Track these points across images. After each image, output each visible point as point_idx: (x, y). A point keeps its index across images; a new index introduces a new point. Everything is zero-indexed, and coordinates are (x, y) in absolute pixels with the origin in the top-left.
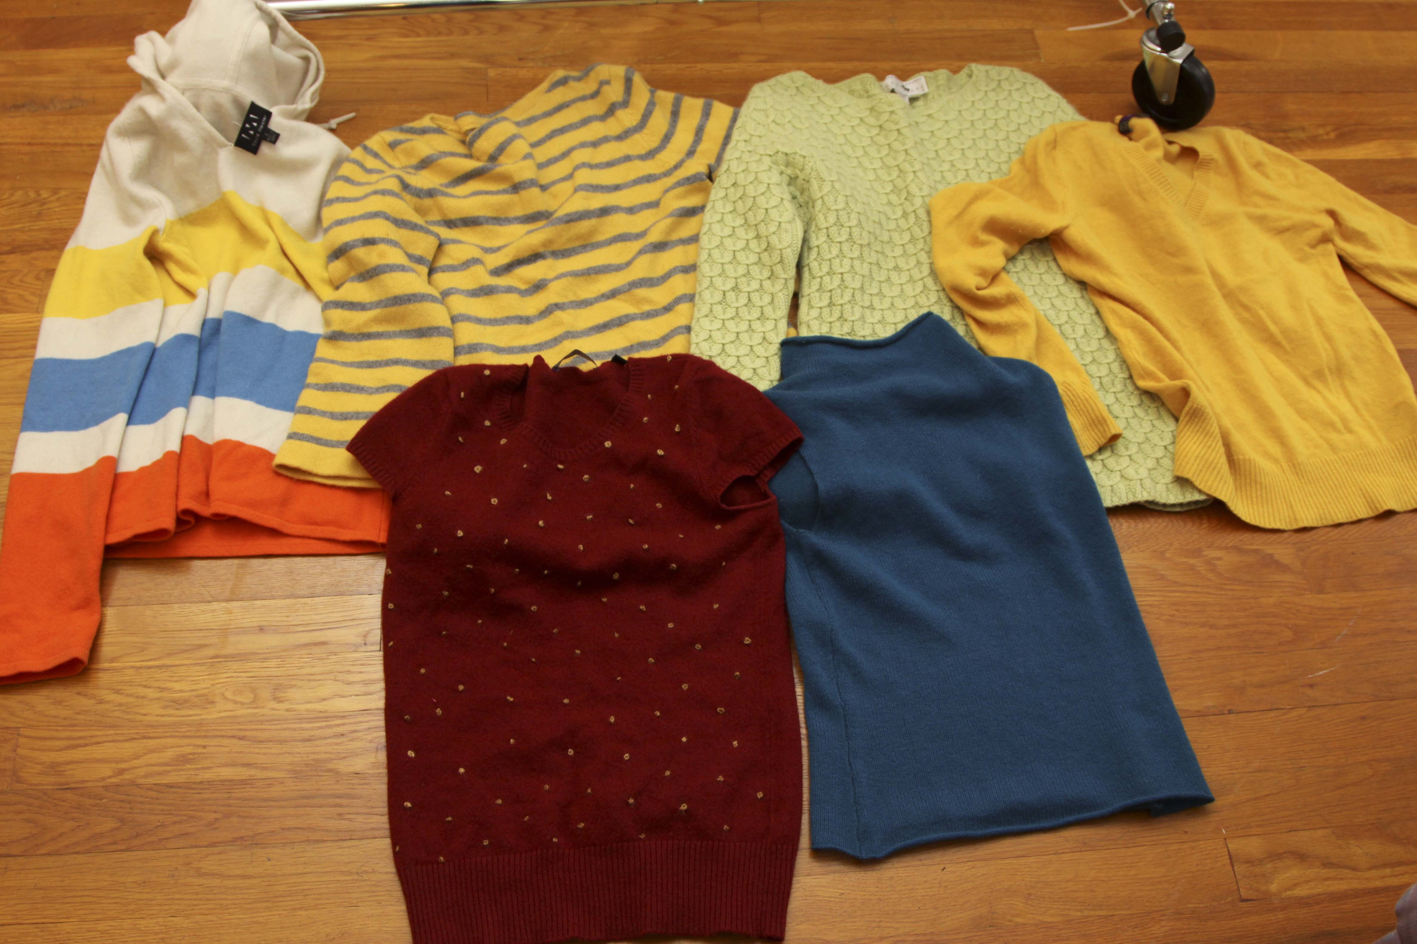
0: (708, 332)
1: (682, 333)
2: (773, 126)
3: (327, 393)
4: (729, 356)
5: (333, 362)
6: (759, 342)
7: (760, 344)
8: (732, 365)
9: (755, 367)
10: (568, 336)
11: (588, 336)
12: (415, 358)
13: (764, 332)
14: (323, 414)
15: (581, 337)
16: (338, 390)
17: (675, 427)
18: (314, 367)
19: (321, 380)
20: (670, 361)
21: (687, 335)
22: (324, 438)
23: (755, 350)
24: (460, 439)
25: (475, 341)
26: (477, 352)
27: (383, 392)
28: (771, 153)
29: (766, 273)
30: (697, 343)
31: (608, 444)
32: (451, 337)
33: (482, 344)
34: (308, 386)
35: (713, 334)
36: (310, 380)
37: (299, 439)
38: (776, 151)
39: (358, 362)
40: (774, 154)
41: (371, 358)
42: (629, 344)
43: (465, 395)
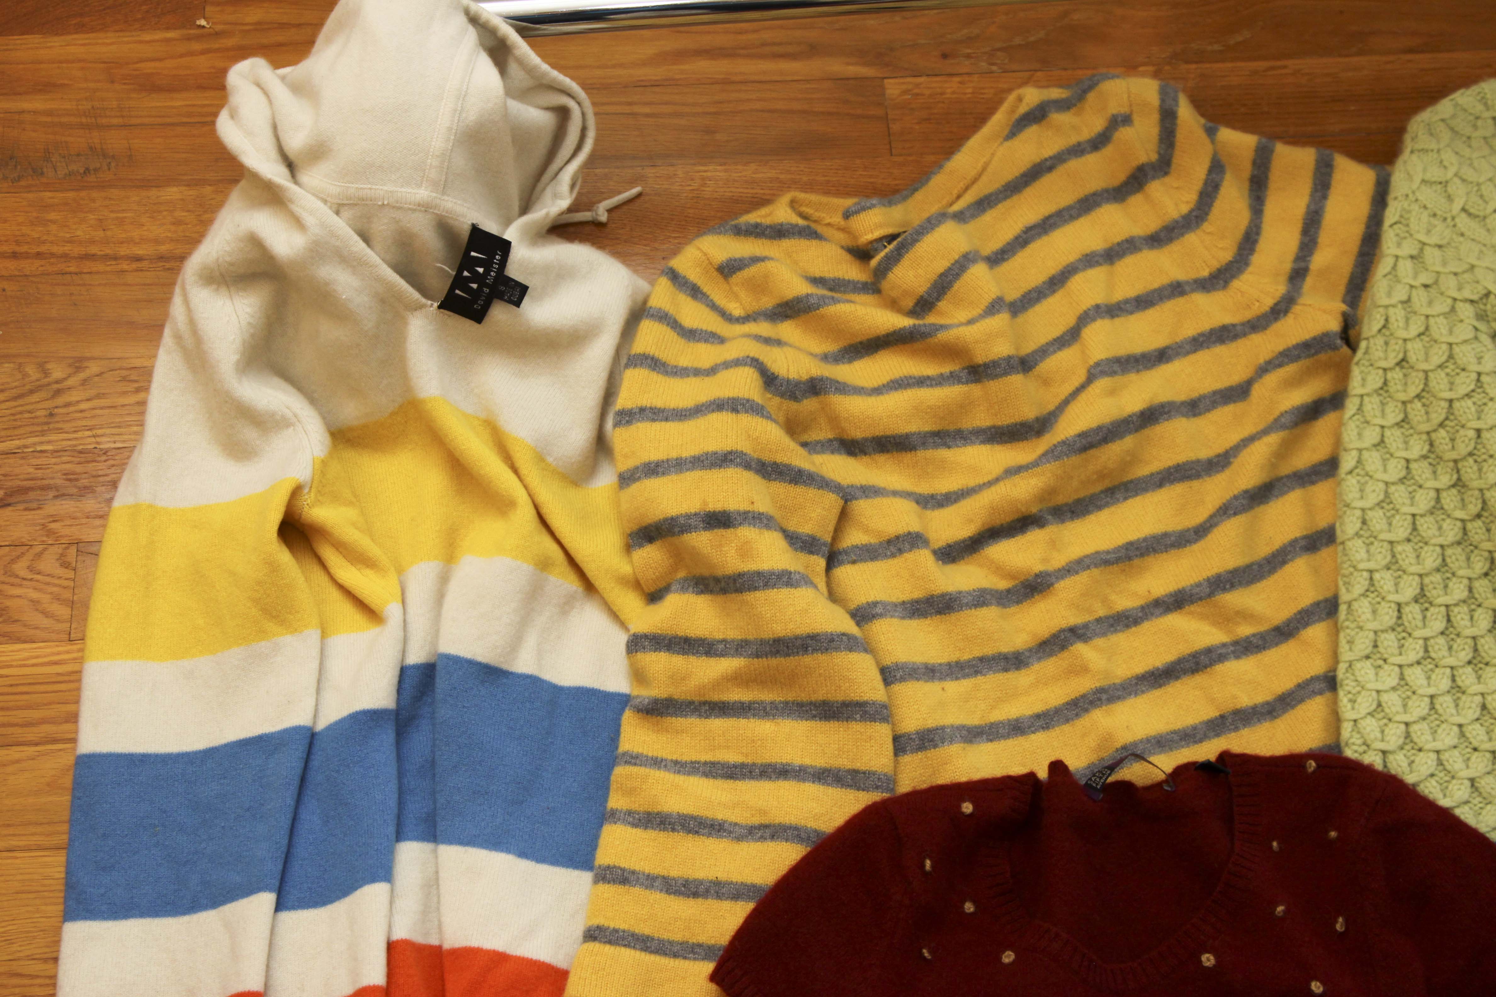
0: (1374, 694)
1: (1321, 693)
2: (1463, 221)
3: (651, 834)
4: (1420, 750)
5: (657, 763)
6: (1476, 716)
7: (1478, 719)
8: (1429, 772)
9: (1471, 776)
10: (1100, 699)
11: (1136, 694)
12: (820, 762)
13: (1482, 694)
14: (651, 881)
15: (1124, 698)
16: (673, 830)
17: (1336, 922)
18: (620, 772)
19: (639, 804)
20: (1314, 772)
21: (1328, 695)
22: (656, 935)
23: (1468, 735)
24: (926, 953)
25: (931, 723)
26: (935, 746)
27: (762, 838)
28: (1475, 297)
29: (1480, 564)
30: (1355, 721)
31: (1208, 960)
32: (888, 722)
33: (943, 728)
34: (613, 816)
35: (1384, 697)
36: (616, 802)
37: (610, 942)
38: (1484, 292)
39: (706, 763)
40: (1481, 299)
41: (732, 757)
42: (1217, 714)
43: (932, 866)
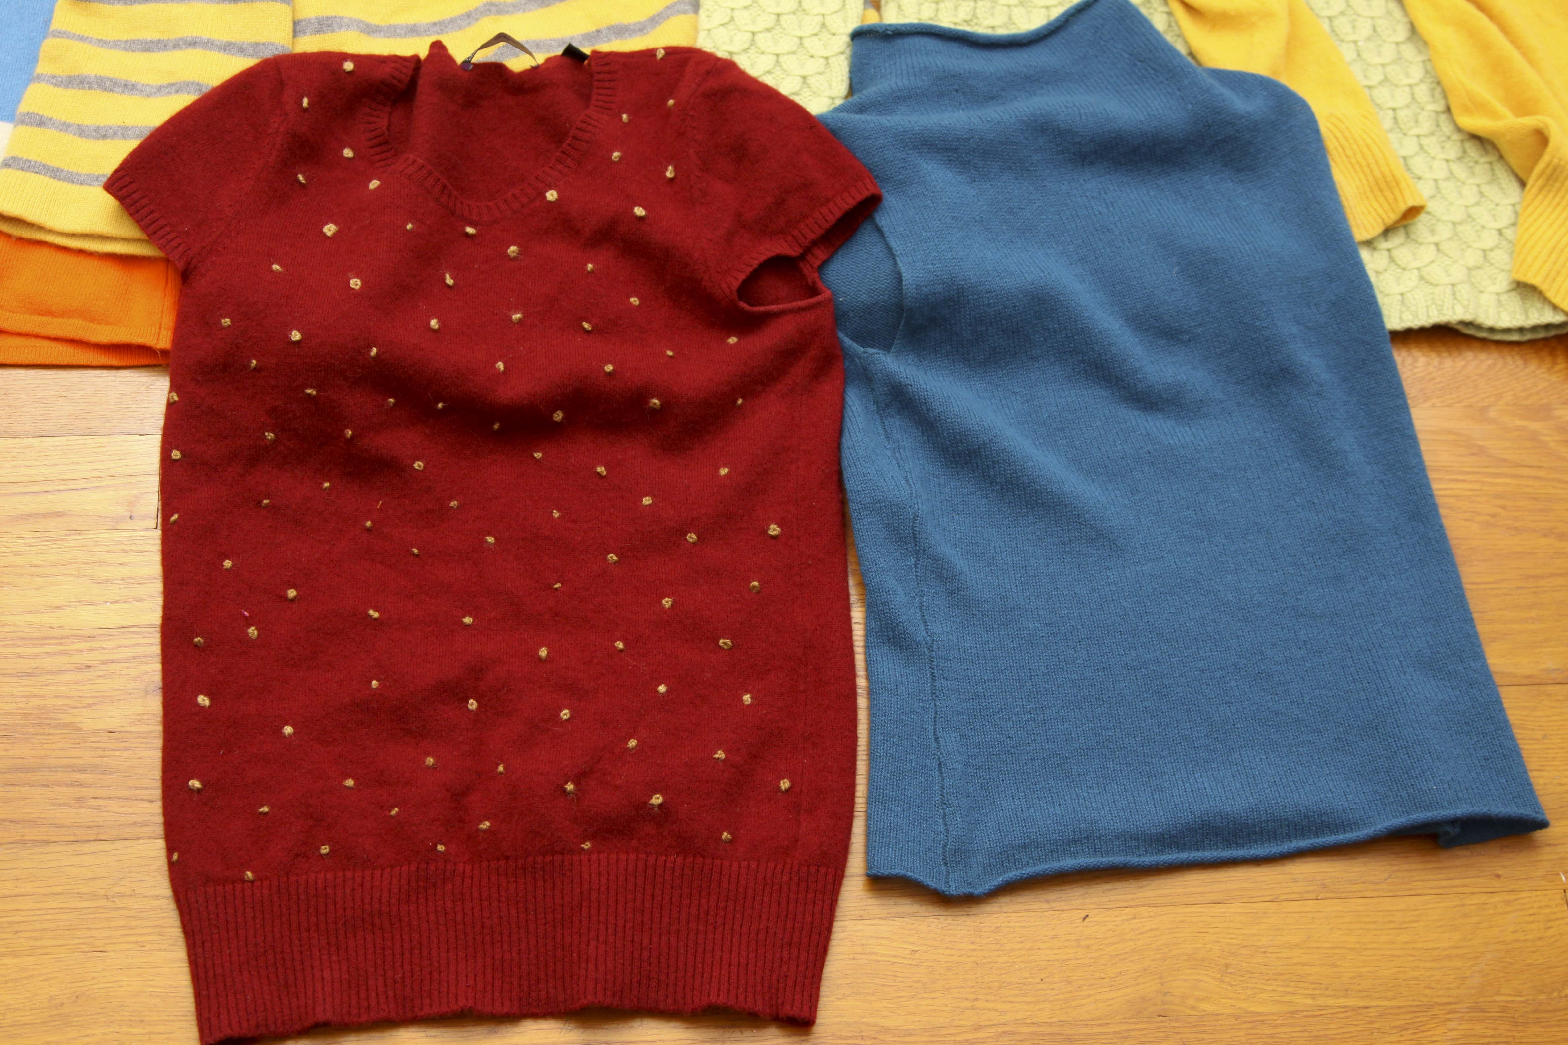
0: (728, 11)
1: (685, 12)
3: (71, 92)
4: (763, 53)
5: (82, 38)
6: (814, 32)
7: (816, 35)
8: (767, 69)
9: (805, 74)
10: (490, 10)
11: (524, 11)
12: (225, 38)
13: (823, 15)
14: (65, 127)
15: (513, 13)
16: (90, 88)
17: (666, 169)
18: (48, 44)
19: (62, 70)
20: (662, 59)
21: (692, 15)
22: (66, 169)
23: (806, 45)
24: (301, 177)
25: (330, 13)
26: (333, 31)
27: (169, 93)
30: (709, 30)
31: (552, 195)
32: (289, 4)
33: (342, 18)
34: (39, 78)
35: (736, 14)
36: (42, 68)
37: (22, 169)
39: (127, 41)
41: (150, 35)
42: (594, 29)
43: (309, 104)
